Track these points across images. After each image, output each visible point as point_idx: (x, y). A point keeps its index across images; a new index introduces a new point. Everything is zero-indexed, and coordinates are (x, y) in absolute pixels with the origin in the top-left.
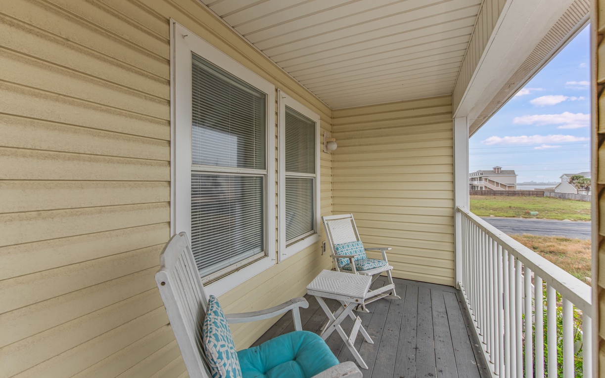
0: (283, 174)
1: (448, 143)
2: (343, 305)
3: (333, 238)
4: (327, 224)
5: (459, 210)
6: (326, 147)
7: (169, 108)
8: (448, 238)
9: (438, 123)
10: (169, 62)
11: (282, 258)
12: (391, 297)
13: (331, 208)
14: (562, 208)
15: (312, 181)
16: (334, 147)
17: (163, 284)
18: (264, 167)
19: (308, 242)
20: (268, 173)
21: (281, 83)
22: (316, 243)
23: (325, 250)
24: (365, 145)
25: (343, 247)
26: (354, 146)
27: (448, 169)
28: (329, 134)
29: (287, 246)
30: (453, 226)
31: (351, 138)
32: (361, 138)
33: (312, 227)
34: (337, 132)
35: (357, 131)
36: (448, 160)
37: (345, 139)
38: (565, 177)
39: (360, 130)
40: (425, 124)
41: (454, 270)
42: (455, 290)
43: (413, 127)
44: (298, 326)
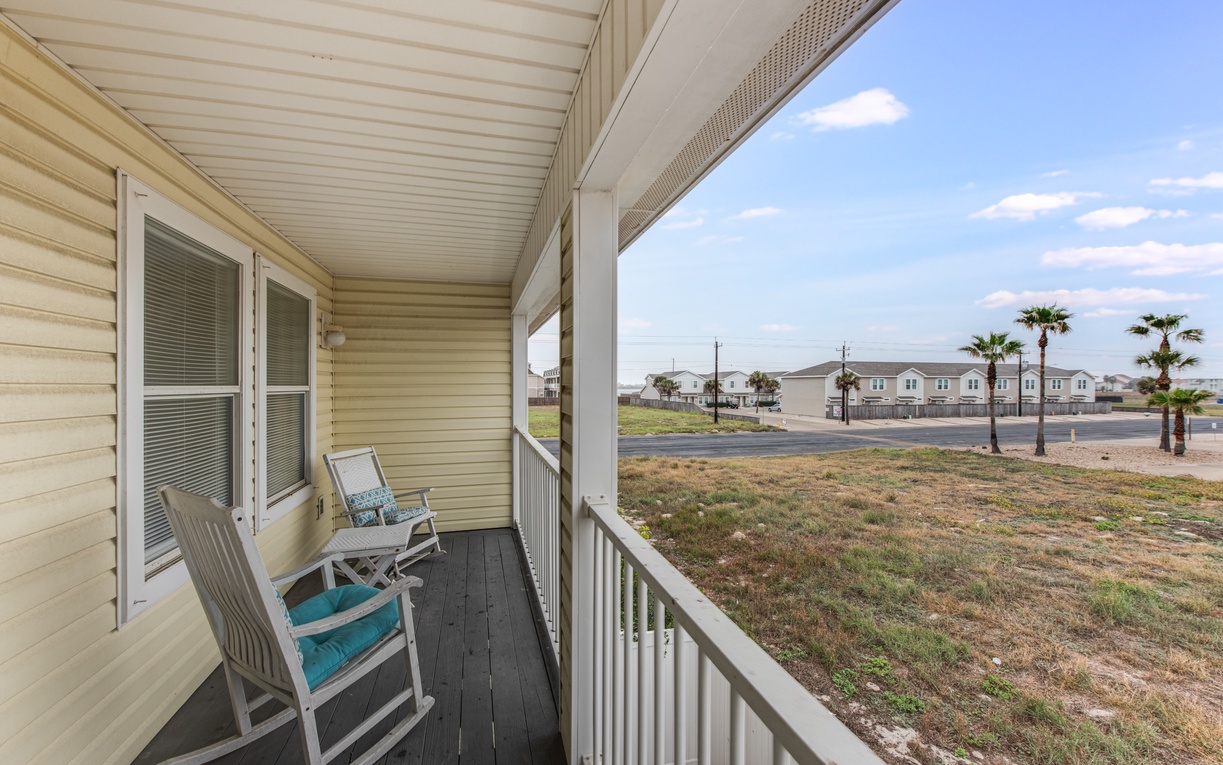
0: (264, 389)
1: (505, 346)
2: (371, 570)
3: (344, 486)
4: (334, 466)
5: (516, 431)
6: (326, 339)
7: (114, 303)
8: (505, 467)
9: (495, 318)
10: (114, 234)
11: (262, 525)
12: (435, 555)
13: (331, 441)
14: (645, 418)
15: (302, 399)
16: (341, 340)
17: (240, 519)
18: (235, 380)
19: (299, 497)
20: (241, 390)
21: (260, 242)
22: (309, 501)
23: (322, 512)
24: (393, 340)
25: (362, 498)
26: (374, 339)
27: (505, 379)
28: (330, 318)
29: (269, 506)
30: (511, 451)
31: (370, 327)
32: (387, 328)
33: (303, 474)
34: (343, 315)
35: (379, 316)
36: (505, 368)
37: (357, 327)
38: (649, 378)
39: (384, 316)
40: (480, 318)
41: (511, 506)
42: (512, 530)
43: (463, 320)
44: (331, 584)
